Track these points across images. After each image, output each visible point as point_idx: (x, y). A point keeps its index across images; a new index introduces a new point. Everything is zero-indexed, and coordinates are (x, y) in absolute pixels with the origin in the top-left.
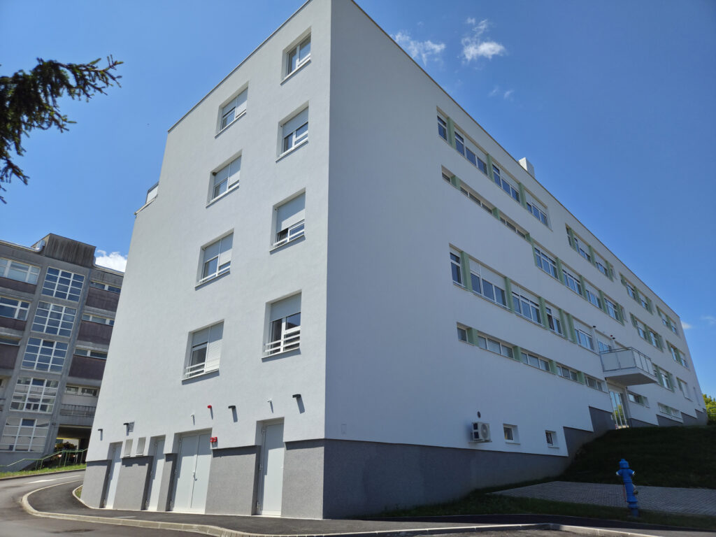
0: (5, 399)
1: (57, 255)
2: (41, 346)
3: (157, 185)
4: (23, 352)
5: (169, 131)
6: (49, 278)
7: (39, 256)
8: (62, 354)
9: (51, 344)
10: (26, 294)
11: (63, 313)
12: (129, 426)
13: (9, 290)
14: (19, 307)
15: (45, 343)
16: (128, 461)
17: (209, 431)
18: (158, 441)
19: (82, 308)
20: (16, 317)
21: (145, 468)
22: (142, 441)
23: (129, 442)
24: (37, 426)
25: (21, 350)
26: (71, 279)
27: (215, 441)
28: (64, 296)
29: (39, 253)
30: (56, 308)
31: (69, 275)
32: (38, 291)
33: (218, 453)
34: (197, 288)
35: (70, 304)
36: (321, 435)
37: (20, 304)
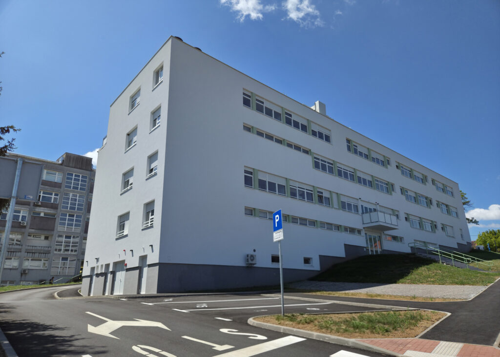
0: (51, 247)
1: (71, 165)
2: (67, 217)
3: (106, 137)
4: (58, 221)
5: (111, 106)
6: (68, 178)
7: (61, 166)
8: (80, 221)
9: (73, 216)
10: (56, 189)
11: (78, 198)
12: (97, 259)
13: (47, 187)
14: (53, 196)
15: (70, 216)
16: (98, 275)
17: (124, 261)
18: (108, 266)
19: (88, 195)
20: (52, 201)
21: (104, 278)
22: (102, 266)
23: (98, 267)
24: (70, 261)
25: (57, 220)
26: (80, 178)
27: (126, 265)
28: (77, 188)
29: (61, 164)
30: (73, 195)
31: (79, 176)
32: (63, 186)
33: (128, 270)
34: (121, 194)
35: (81, 193)
36: (157, 261)
37: (53, 194)
